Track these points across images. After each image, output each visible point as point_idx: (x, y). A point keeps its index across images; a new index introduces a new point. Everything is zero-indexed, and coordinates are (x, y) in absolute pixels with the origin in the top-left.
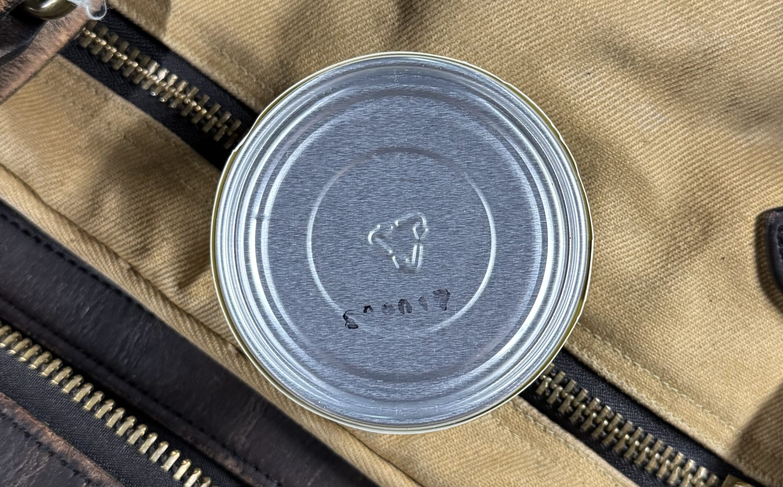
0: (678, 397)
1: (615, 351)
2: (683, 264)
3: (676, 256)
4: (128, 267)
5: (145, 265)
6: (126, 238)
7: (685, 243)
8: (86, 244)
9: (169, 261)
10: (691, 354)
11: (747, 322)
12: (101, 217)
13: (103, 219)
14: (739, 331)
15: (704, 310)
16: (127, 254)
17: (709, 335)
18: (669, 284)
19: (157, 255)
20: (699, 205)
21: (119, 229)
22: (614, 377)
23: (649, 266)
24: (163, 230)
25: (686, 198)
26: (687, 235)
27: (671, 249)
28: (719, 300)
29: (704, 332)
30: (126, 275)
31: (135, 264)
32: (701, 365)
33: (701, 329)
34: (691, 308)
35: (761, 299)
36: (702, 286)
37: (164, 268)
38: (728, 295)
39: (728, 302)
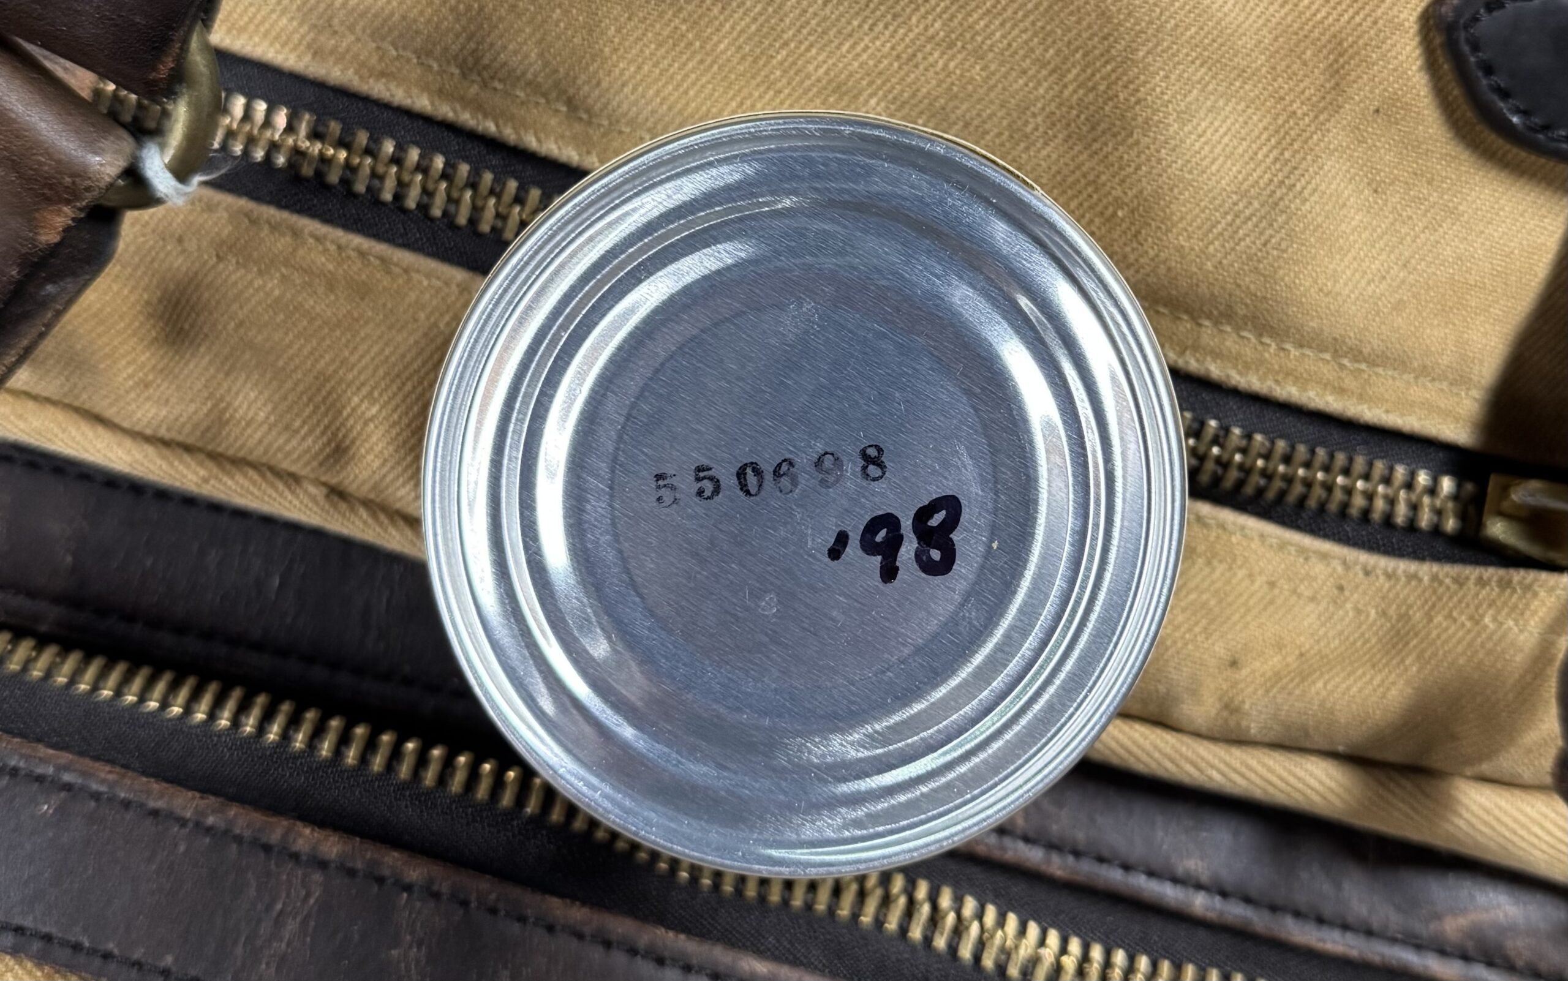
0: (1370, 376)
1: (1243, 337)
2: (1310, 142)
3: (1293, 133)
4: (324, 490)
5: (352, 477)
6: (300, 444)
7: (1302, 103)
8: (232, 478)
9: (391, 456)
10: (1371, 297)
11: (1451, 205)
12: (239, 422)
13: (243, 423)
14: (1441, 226)
15: (1368, 212)
16: (313, 470)
17: (1392, 252)
18: (1298, 187)
19: (368, 452)
20: (1311, 23)
21: (279, 434)
22: (1253, 382)
23: (1252, 165)
24: (359, 406)
25: (1283, 19)
26: (1302, 85)
27: (1280, 122)
28: (1390, 184)
29: (1382, 250)
30: (327, 507)
31: (334, 481)
32: (1394, 308)
33: (1374, 247)
34: (1345, 216)
35: (1462, 157)
36: (1352, 170)
37: (389, 472)
38: (1404, 170)
39: (1406, 183)
